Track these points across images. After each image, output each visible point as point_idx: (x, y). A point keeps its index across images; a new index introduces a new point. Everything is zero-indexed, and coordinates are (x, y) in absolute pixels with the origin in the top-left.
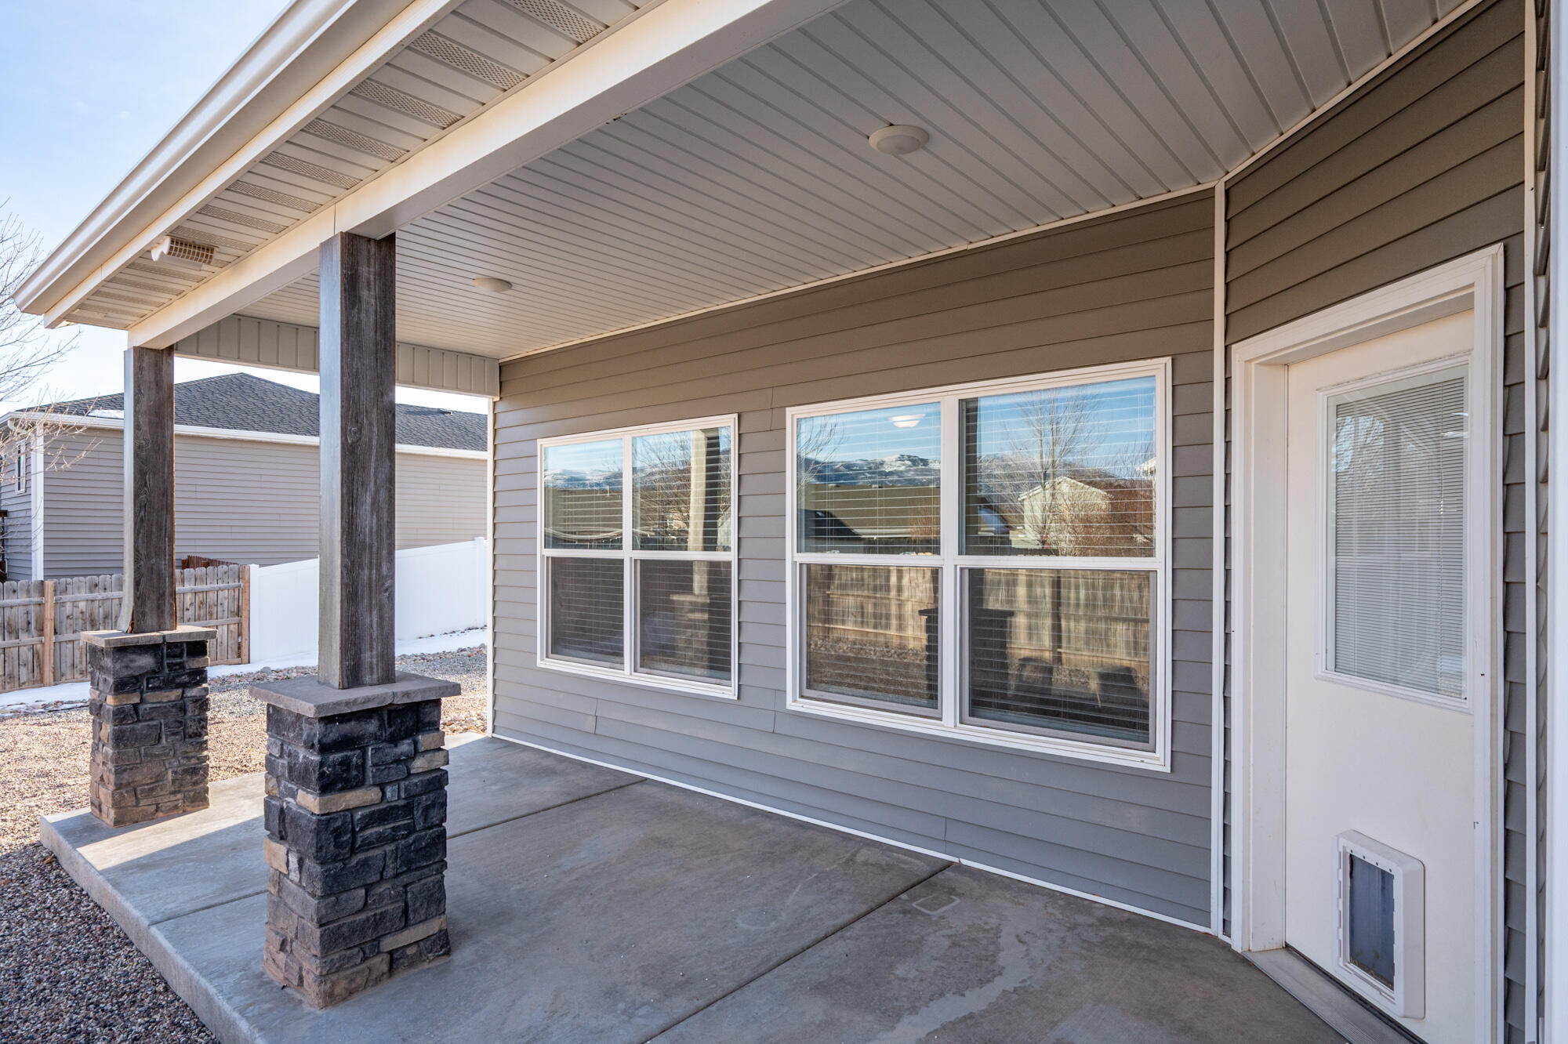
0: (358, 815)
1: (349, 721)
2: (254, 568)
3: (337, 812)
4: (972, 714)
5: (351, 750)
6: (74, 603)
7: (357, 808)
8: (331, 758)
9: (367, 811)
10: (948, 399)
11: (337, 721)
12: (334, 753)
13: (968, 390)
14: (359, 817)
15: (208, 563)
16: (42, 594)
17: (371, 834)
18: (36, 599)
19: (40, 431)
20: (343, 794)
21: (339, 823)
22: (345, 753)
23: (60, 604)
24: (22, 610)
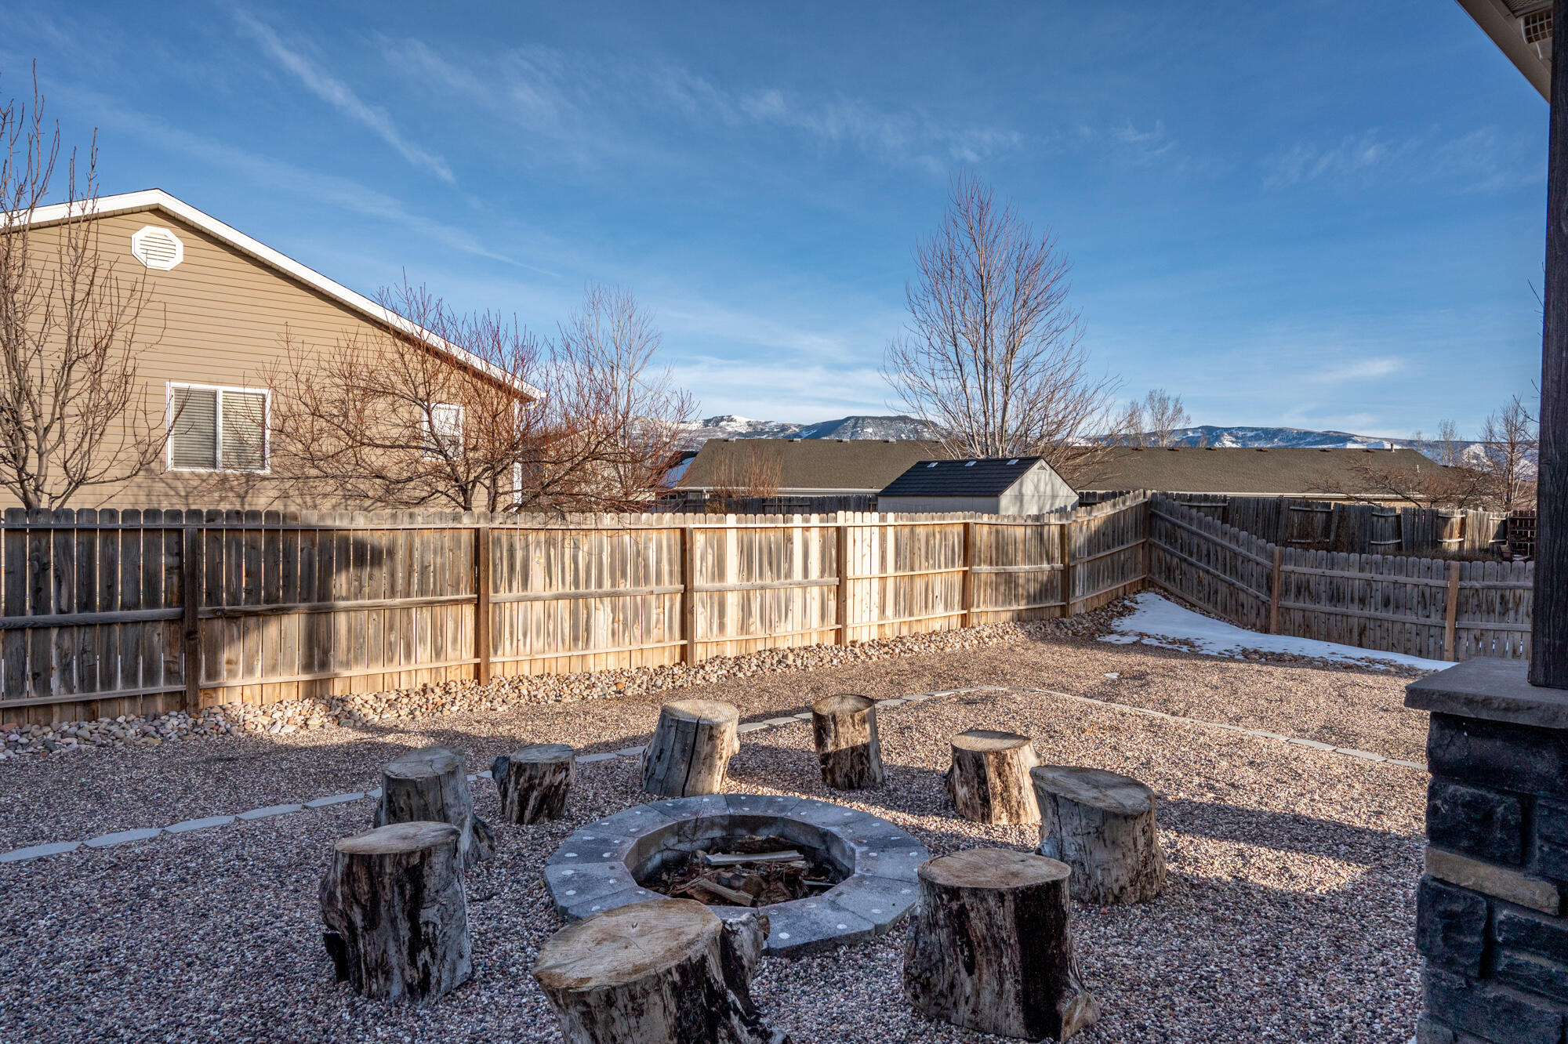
0: (1503, 914)
1: (1490, 736)
3: (1457, 886)
5: (1499, 792)
7: (1505, 903)
8: (1451, 788)
9: (1522, 917)
11: (1465, 729)
12: (1458, 783)
14: (1501, 917)
17: (1527, 964)
20: (1473, 862)
21: (1458, 907)
22: (1483, 792)
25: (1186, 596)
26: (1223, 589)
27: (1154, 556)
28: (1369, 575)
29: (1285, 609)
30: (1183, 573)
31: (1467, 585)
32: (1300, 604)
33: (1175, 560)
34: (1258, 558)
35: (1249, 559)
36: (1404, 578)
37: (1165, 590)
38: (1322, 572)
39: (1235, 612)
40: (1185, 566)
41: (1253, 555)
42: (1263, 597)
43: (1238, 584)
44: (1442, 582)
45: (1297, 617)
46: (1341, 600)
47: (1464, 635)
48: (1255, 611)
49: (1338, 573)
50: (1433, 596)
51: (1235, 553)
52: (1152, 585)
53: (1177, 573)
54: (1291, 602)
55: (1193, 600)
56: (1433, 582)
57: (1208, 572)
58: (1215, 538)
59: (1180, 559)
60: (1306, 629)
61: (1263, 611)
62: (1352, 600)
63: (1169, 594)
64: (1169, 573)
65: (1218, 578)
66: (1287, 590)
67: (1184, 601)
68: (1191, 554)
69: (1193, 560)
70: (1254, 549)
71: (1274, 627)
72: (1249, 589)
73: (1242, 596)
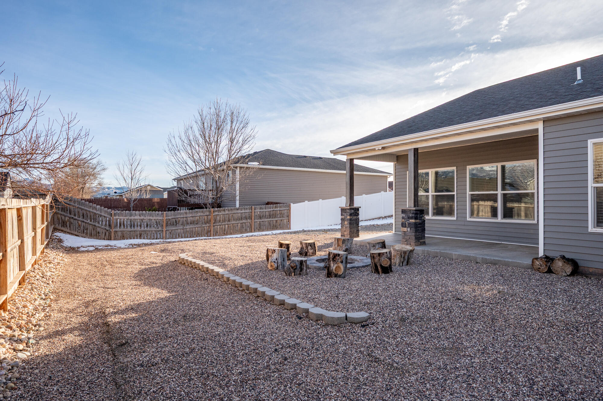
2: (292, 204)
4: (504, 218)
10: (499, 165)
13: (503, 164)
16: (252, 210)
18: (251, 211)
19: (238, 168)
24: (248, 213)
25: (73, 232)
26: (90, 228)
27: (56, 217)
28: (142, 217)
29: (116, 232)
30: (71, 223)
31: (168, 218)
32: (121, 230)
33: (67, 218)
34: (105, 215)
35: (101, 216)
36: (151, 218)
37: (62, 231)
38: (127, 218)
39: (95, 235)
40: (72, 220)
41: (103, 214)
42: (107, 228)
43: (97, 224)
44: (161, 218)
45: (120, 234)
46: (134, 226)
47: (167, 232)
48: (104, 234)
49: (132, 218)
50: (159, 222)
51: (95, 213)
52: (55, 230)
53: (68, 223)
54: (118, 229)
55: (76, 233)
56: (159, 218)
57: (83, 222)
58: (86, 208)
59: (70, 218)
60: (123, 238)
61: (107, 234)
62: (137, 226)
63: (65, 232)
64: (64, 224)
65: (88, 223)
66: (116, 225)
67: (72, 234)
68: (75, 215)
69: (76, 217)
70: (104, 212)
71: (112, 238)
72: (101, 225)
73: (98, 229)
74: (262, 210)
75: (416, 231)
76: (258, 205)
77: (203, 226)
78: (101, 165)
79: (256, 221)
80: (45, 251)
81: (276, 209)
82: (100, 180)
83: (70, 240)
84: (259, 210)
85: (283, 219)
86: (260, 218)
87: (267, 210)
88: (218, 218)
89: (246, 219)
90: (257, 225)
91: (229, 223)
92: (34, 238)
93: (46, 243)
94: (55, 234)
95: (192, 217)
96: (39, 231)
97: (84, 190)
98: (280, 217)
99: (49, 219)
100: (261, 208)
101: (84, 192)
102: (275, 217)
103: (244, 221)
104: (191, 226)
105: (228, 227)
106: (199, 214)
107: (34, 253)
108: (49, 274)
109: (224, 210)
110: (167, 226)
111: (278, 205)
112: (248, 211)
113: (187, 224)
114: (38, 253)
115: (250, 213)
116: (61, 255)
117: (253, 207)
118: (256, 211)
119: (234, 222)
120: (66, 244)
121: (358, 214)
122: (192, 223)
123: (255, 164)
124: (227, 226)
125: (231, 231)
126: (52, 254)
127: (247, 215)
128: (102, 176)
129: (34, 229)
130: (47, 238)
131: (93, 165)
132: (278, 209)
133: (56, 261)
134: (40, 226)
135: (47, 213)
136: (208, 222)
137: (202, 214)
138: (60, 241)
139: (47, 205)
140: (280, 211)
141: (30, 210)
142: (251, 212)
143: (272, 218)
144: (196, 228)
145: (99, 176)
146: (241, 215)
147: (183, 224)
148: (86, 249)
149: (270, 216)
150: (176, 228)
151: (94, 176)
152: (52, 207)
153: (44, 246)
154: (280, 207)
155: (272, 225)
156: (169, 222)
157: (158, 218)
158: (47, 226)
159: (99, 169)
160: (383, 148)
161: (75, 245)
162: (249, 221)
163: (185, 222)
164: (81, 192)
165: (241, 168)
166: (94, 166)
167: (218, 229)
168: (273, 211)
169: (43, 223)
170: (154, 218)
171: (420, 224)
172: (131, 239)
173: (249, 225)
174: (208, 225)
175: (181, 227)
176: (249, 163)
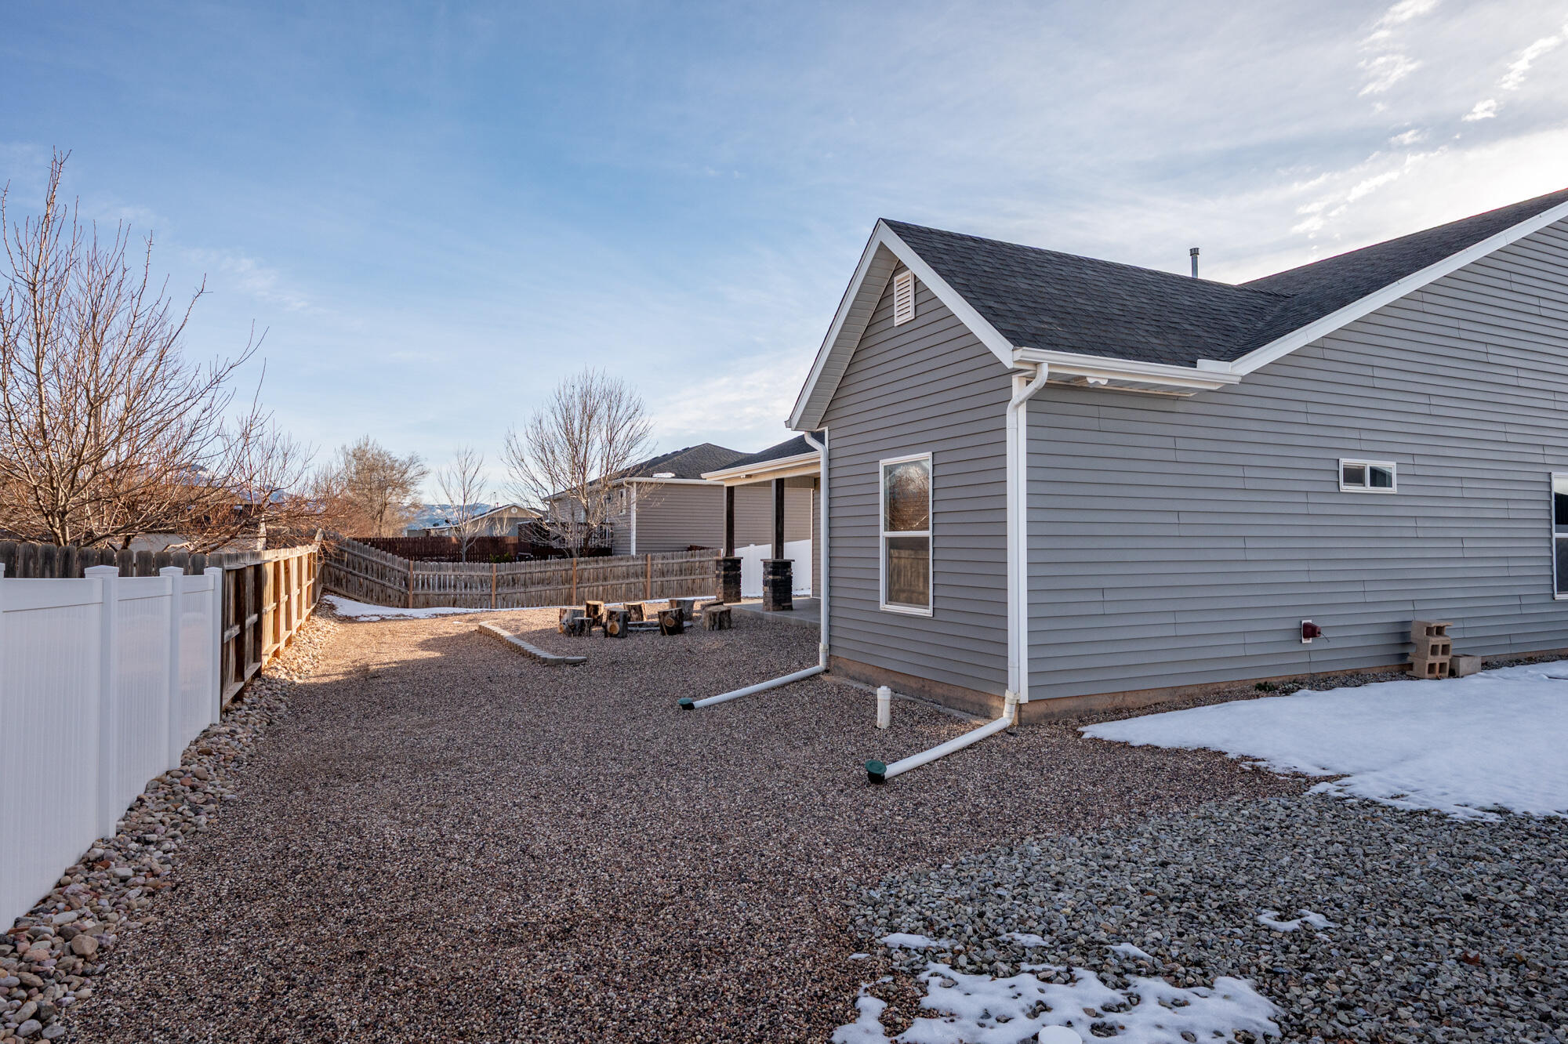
6: (657, 564)
7: (777, 580)
15: (703, 548)
16: (647, 561)
18: (645, 563)
19: (635, 485)
20: (774, 577)
21: (774, 582)
23: (652, 565)
24: (640, 567)
25: (351, 595)
26: (377, 588)
27: (326, 573)
28: (457, 573)
29: (416, 595)
30: (348, 581)
31: (499, 573)
32: (424, 592)
33: (342, 573)
34: (399, 568)
35: (393, 569)
36: (473, 573)
37: (335, 593)
38: (434, 573)
39: (386, 601)
40: (350, 576)
41: (396, 567)
42: (403, 590)
43: (387, 584)
44: (489, 574)
45: (422, 599)
46: (445, 587)
47: (498, 597)
48: (397, 599)
49: (442, 573)
50: (486, 582)
51: (385, 566)
52: (325, 591)
53: (344, 581)
54: (419, 591)
55: (356, 597)
56: (485, 574)
57: (367, 579)
58: (371, 558)
59: (347, 572)
60: (427, 605)
61: (403, 598)
62: (450, 587)
63: (339, 595)
64: (338, 582)
65: (373, 581)
66: (417, 585)
67: (350, 598)
68: (354, 569)
69: (356, 572)
70: (397, 562)
71: (410, 605)
72: (395, 587)
73: (389, 591)
74: (666, 561)
75: (774, 592)
76: (660, 551)
77: (560, 587)
78: (418, 463)
79: (655, 579)
80: (312, 617)
81: (692, 560)
82: (416, 495)
83: (346, 606)
84: (661, 561)
85: (706, 576)
86: (663, 574)
87: (675, 561)
88: (586, 574)
89: (637, 576)
90: (657, 587)
91: (604, 583)
92: (300, 596)
93: (312, 607)
94: (326, 597)
95: (541, 572)
96: (305, 588)
97: (384, 518)
98: (701, 574)
99: (317, 575)
100: (664, 558)
101: (383, 521)
102: (691, 574)
103: (632, 580)
104: (540, 588)
105: (604, 589)
106: (553, 568)
107: (299, 616)
108: (316, 640)
109: (597, 561)
110: (497, 587)
111: (697, 551)
112: (640, 562)
113: (533, 583)
114: (304, 618)
115: (644, 567)
116: (332, 623)
117: (649, 555)
118: (655, 562)
119: (614, 582)
120: (340, 612)
121: (739, 568)
122: (541, 582)
123: (667, 477)
124: (601, 588)
125: (610, 597)
126: (320, 622)
127: (639, 569)
128: (418, 488)
129: (300, 585)
130: (314, 601)
131: (401, 465)
132: (697, 559)
133: (325, 629)
134: (307, 583)
135: (314, 566)
136: (569, 581)
137: (558, 567)
138: (332, 607)
139: (314, 554)
140: (700, 562)
141: (296, 561)
142: (646, 565)
143: (685, 575)
144: (548, 591)
145: (413, 488)
146: (628, 570)
147: (525, 585)
148: (368, 619)
149: (681, 571)
150: (514, 591)
151: (403, 486)
152: (320, 558)
153: (310, 610)
154: (701, 556)
155: (684, 588)
156: (502, 581)
157: (483, 573)
158: (314, 584)
159: (413, 474)
160: (749, 476)
161: (353, 614)
162: (641, 579)
163: (528, 581)
164: (378, 522)
165: (638, 483)
166: (404, 467)
167: (586, 594)
168: (687, 562)
169: (309, 579)
170: (479, 573)
171: (781, 581)
172: (438, 606)
173: (642, 587)
174: (567, 586)
175: (522, 590)
176: (655, 475)
